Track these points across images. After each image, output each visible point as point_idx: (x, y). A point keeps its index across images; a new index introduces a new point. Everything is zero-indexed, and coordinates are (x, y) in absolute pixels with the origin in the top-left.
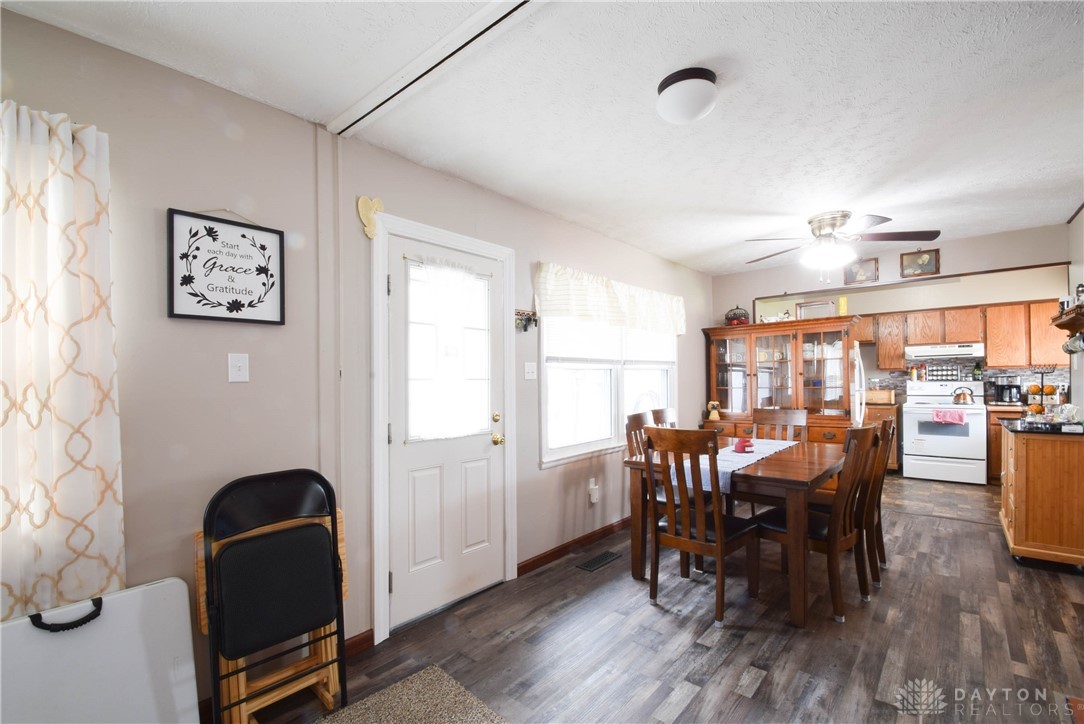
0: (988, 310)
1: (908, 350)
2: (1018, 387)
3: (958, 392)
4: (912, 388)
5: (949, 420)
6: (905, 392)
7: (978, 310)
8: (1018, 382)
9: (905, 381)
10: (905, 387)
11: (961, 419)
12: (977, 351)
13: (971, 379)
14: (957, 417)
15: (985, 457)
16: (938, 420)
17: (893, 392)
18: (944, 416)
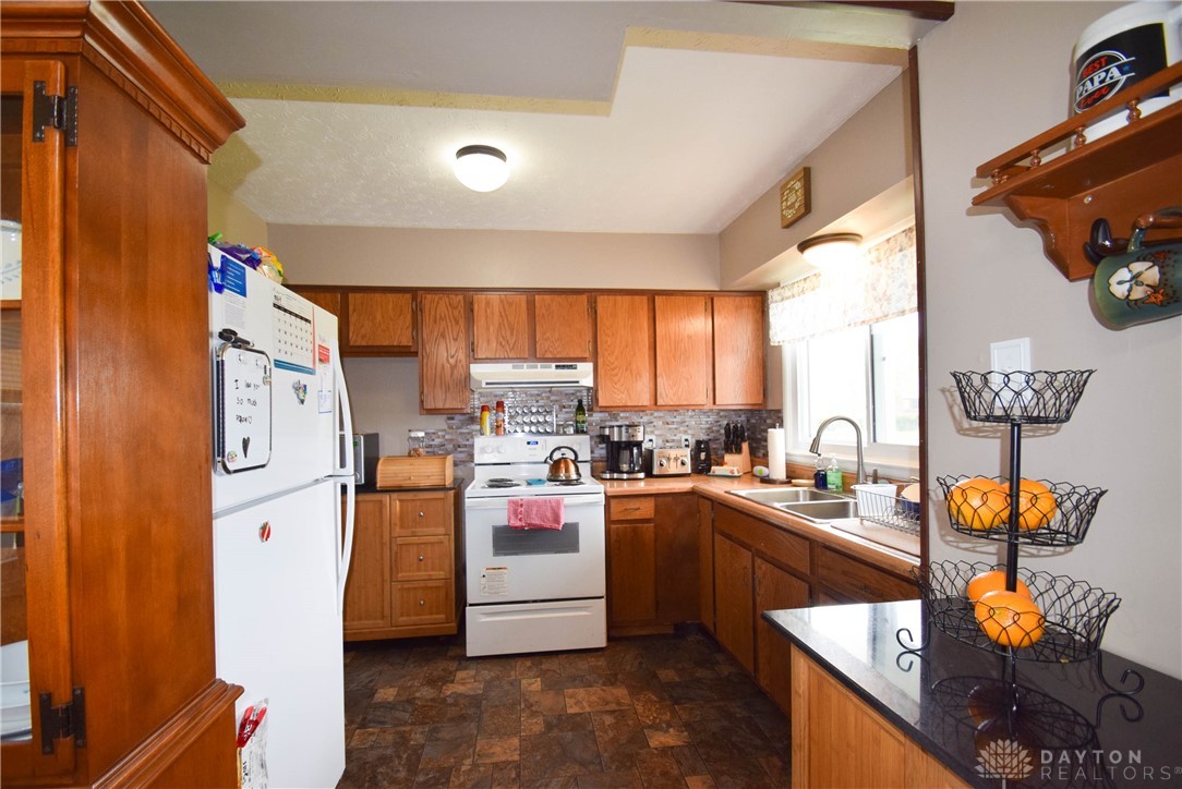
0: (601, 300)
1: (477, 370)
2: (639, 444)
3: (557, 456)
4: (483, 450)
5: (536, 521)
6: (471, 456)
7: (584, 298)
8: (639, 437)
9: (471, 435)
10: (472, 446)
11: (557, 519)
12: (584, 374)
13: (571, 430)
14: (549, 514)
15: (602, 591)
16: (518, 524)
17: (450, 460)
18: (528, 514)
